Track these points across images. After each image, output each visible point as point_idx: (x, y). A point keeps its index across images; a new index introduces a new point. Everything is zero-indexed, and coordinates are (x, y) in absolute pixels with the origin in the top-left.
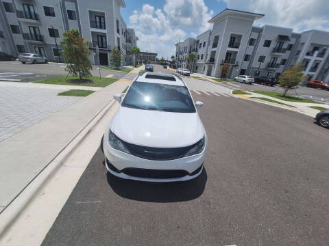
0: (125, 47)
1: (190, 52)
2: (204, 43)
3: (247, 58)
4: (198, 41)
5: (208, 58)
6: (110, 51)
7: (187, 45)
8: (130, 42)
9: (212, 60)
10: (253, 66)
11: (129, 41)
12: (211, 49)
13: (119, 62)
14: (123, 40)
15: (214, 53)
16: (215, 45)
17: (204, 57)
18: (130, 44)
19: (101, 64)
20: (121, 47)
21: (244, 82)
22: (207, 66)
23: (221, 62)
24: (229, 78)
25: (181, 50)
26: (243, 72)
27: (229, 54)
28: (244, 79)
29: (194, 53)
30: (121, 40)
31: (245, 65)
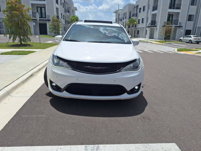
0: (64, 17)
1: (130, 18)
2: (144, 7)
3: (190, 18)
4: (137, 6)
5: (149, 21)
6: (49, 20)
7: (127, 11)
8: (69, 12)
9: (153, 23)
10: (198, 26)
11: (67, 11)
12: (151, 12)
13: (58, 30)
14: (61, 10)
15: (154, 16)
16: (155, 8)
17: (145, 21)
18: (68, 14)
19: (41, 33)
20: (60, 17)
21: (190, 42)
22: (148, 30)
23: (163, 24)
24: (174, 39)
25: (120, 17)
26: (188, 33)
27: (170, 16)
28: (191, 39)
29: (134, 18)
30: (59, 10)
31: (190, 26)
